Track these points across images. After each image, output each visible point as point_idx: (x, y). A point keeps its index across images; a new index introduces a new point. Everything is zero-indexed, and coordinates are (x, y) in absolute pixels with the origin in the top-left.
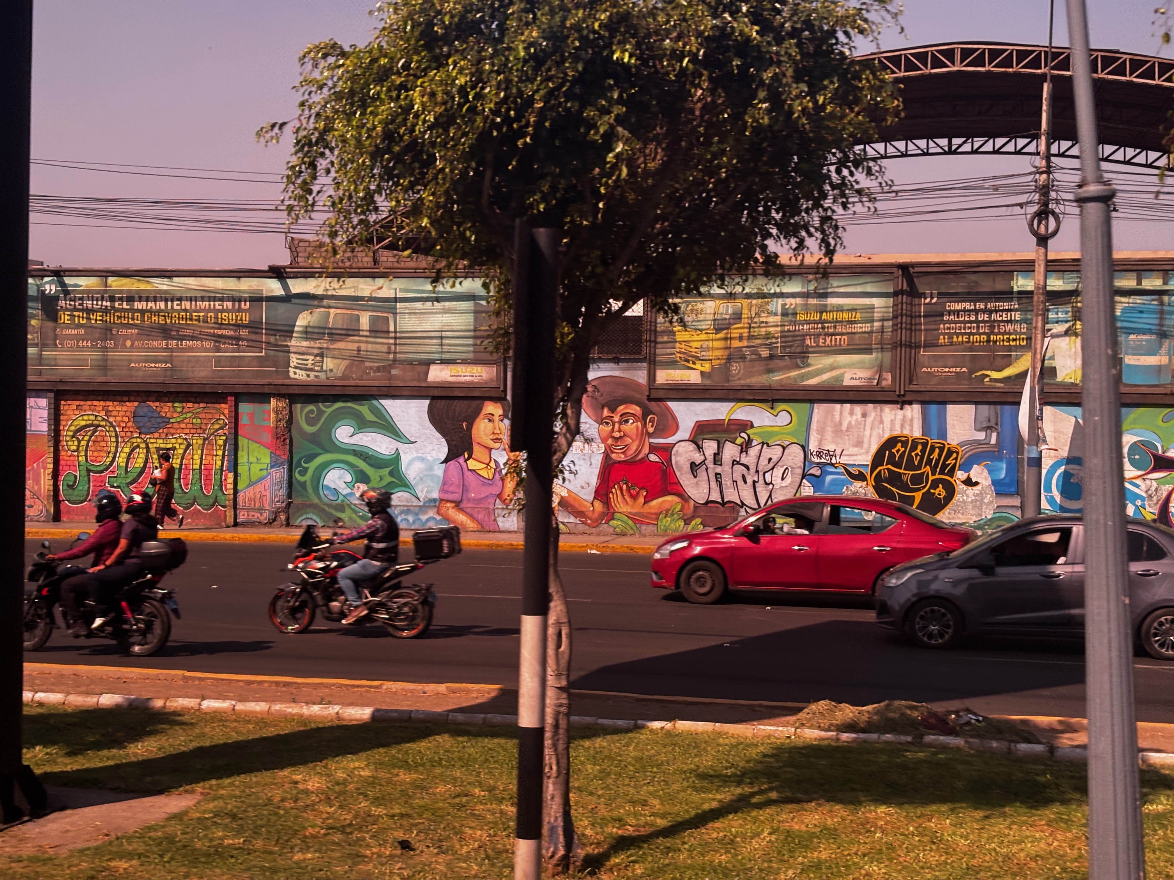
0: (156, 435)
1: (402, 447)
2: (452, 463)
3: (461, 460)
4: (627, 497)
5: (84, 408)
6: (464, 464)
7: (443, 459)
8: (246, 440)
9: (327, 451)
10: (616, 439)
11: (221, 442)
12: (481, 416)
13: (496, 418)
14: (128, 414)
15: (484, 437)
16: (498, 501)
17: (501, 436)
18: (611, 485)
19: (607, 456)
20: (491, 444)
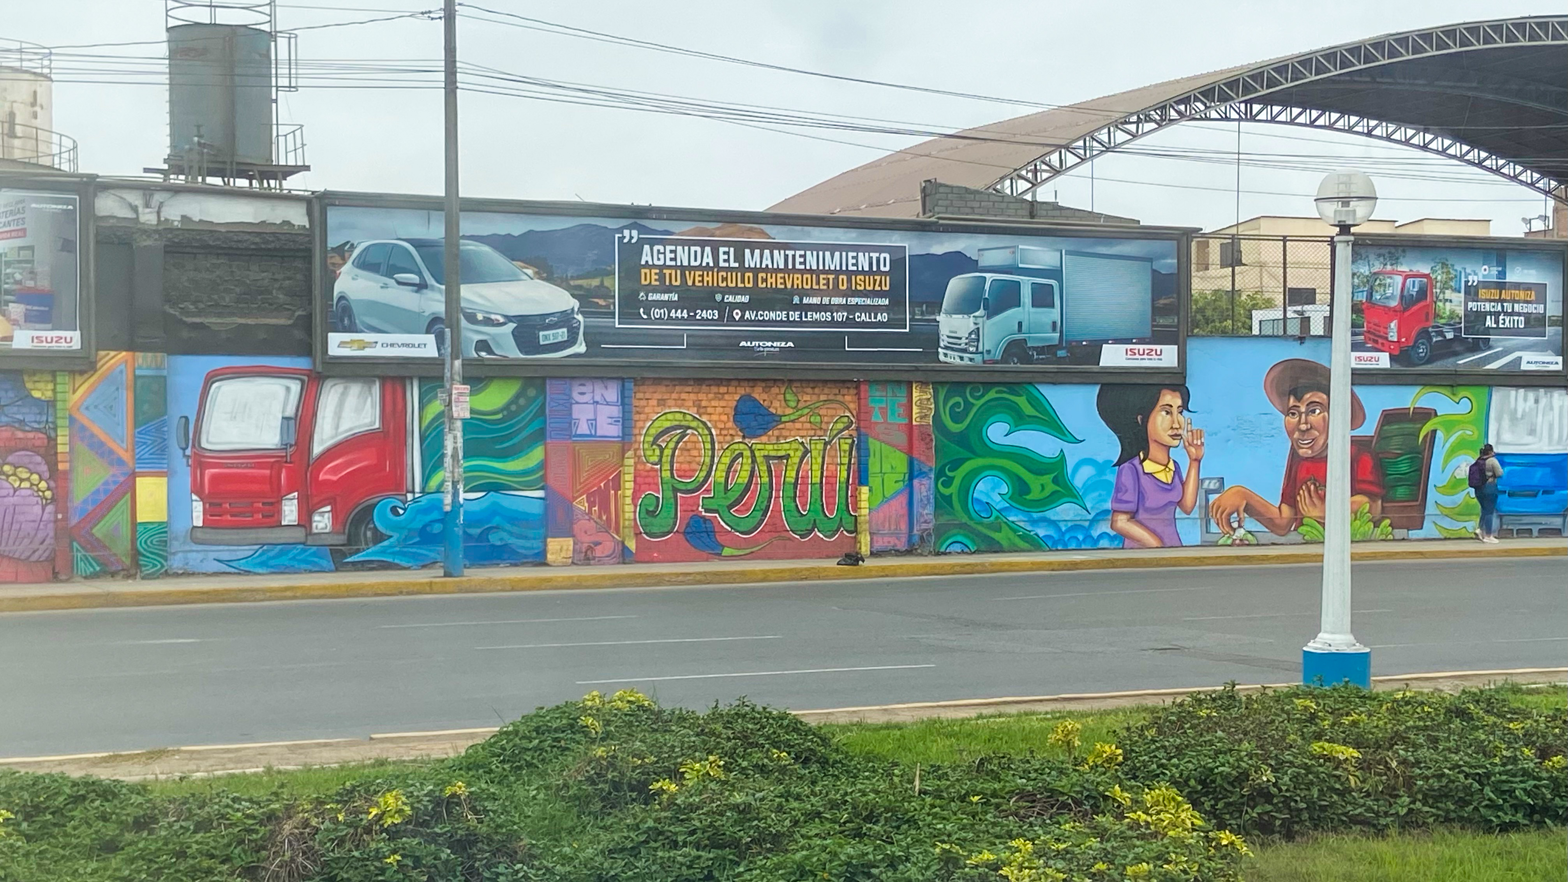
0: (764, 439)
1: (1068, 448)
2: (1126, 464)
3: (1136, 462)
4: (1315, 500)
5: (671, 402)
6: (1139, 467)
7: (1115, 461)
8: (878, 443)
9: (977, 455)
10: (1303, 432)
11: (847, 447)
12: (1158, 408)
13: (1175, 410)
14: (727, 410)
15: (1162, 433)
16: (1178, 510)
17: (1180, 432)
18: (1299, 485)
19: (1293, 453)
20: (1169, 441)
